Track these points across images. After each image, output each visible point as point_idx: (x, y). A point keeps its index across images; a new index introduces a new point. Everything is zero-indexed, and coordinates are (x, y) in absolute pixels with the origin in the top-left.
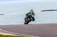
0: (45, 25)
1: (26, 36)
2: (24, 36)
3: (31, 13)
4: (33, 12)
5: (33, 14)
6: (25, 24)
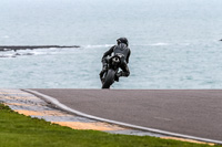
1: (162, 137)
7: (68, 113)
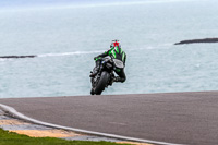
1: (118, 142)
2: (112, 141)
3: (113, 52)
4: (119, 49)
7: (25, 121)
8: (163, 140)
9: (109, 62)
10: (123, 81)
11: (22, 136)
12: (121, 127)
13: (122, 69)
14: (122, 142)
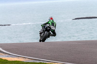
0: (79, 43)
2: (45, 62)
4: (53, 21)
5: (53, 24)
6: (40, 41)
8: (67, 62)
9: (48, 27)
10: (55, 36)
11: (5, 60)
12: (49, 56)
13: (54, 30)
14: (49, 63)
